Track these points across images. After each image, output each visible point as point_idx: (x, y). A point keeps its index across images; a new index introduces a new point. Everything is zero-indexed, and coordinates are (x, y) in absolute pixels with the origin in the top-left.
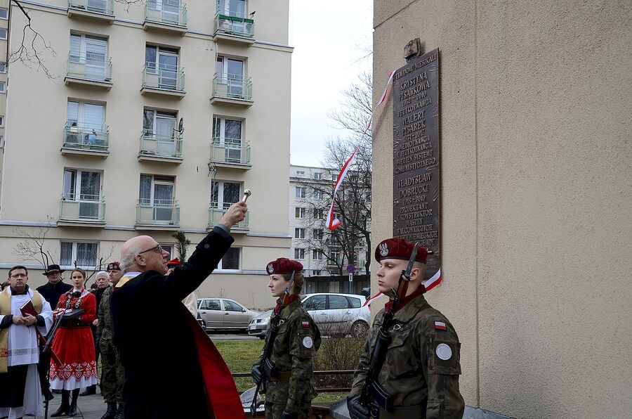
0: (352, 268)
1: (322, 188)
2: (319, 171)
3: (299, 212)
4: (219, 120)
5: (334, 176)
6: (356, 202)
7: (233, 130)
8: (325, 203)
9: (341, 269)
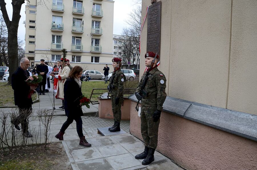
0: (129, 63)
1: (121, 41)
2: (120, 36)
3: (115, 47)
4: (94, 22)
5: (124, 38)
6: (131, 45)
7: (97, 24)
8: (122, 45)
9: (126, 63)
